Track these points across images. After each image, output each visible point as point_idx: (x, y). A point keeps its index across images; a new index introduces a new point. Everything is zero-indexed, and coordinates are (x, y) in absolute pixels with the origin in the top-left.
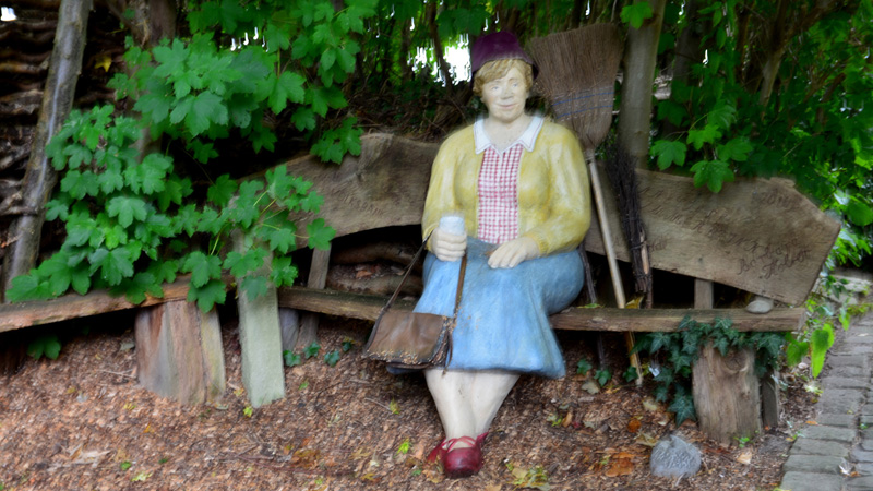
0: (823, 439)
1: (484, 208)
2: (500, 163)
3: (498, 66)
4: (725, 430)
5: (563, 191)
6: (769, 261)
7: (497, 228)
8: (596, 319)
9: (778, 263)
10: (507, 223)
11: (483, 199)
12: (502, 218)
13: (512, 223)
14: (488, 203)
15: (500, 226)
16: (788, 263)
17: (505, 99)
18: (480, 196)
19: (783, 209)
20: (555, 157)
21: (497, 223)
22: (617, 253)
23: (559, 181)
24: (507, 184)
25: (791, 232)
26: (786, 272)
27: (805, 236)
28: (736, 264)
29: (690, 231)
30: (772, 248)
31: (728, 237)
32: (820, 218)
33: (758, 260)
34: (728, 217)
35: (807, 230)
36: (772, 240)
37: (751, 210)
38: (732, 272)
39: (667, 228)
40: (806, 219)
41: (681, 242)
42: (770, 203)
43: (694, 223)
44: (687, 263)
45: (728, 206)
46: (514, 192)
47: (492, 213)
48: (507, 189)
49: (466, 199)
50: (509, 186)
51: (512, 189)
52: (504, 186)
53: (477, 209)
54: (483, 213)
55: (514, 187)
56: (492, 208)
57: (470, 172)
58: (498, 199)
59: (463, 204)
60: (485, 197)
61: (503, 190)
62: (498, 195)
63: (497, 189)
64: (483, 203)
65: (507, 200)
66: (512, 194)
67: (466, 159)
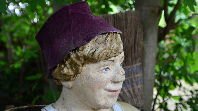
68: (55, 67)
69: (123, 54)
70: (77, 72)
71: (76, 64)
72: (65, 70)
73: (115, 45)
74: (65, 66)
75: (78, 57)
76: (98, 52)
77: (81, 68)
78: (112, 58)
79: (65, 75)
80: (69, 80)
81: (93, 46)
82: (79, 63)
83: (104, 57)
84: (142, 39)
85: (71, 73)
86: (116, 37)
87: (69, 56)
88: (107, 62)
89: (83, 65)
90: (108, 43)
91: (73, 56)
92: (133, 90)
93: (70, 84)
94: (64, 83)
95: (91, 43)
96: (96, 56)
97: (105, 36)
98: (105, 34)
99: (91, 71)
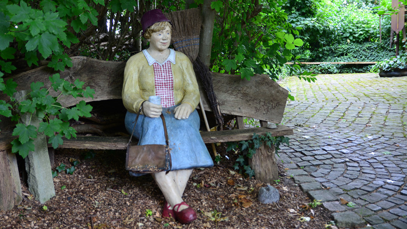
0: (299, 175)
1: (158, 91)
2: (162, 69)
3: (161, 25)
4: (268, 178)
5: (190, 82)
6: (266, 107)
7: (165, 100)
8: (212, 138)
9: (270, 108)
10: (169, 97)
11: (157, 86)
12: (167, 95)
13: (171, 97)
14: (160, 89)
15: (166, 99)
16: (273, 108)
17: (164, 40)
18: (156, 85)
19: (268, 86)
20: (184, 67)
21: (165, 98)
22: (204, 108)
23: (188, 78)
24: (168, 79)
25: (272, 96)
26: (273, 111)
27: (277, 96)
28: (254, 109)
29: (233, 96)
30: (266, 102)
31: (249, 98)
32: (281, 89)
33: (262, 107)
34: (248, 90)
35: (278, 94)
36: (266, 99)
37: (256, 87)
38: (253, 112)
39: (224, 96)
40: (277, 90)
41: (230, 101)
42: (262, 84)
43: (235, 93)
44: (234, 110)
45: (247, 85)
46: (172, 83)
47: (162, 93)
48: (168, 82)
49: (149, 87)
50: (169, 80)
51: (171, 81)
52: (167, 81)
53: (155, 91)
54: (158, 93)
55: (172, 80)
56: (162, 91)
57: (150, 74)
58: (164, 86)
59: (147, 89)
60: (158, 85)
61: (166, 82)
62: (164, 84)
63: (163, 82)
64: (157, 89)
65: (168, 86)
66: (171, 84)
67: (145, 68)
68: (144, 33)
69: (167, 29)
72: (147, 35)
74: (147, 33)
75: (150, 30)
76: (156, 28)
77: (151, 34)
80: (149, 38)
81: (154, 26)
82: (150, 32)
84: (200, 23)
86: (165, 23)
91: (148, 30)
96: (155, 30)
99: (154, 35)
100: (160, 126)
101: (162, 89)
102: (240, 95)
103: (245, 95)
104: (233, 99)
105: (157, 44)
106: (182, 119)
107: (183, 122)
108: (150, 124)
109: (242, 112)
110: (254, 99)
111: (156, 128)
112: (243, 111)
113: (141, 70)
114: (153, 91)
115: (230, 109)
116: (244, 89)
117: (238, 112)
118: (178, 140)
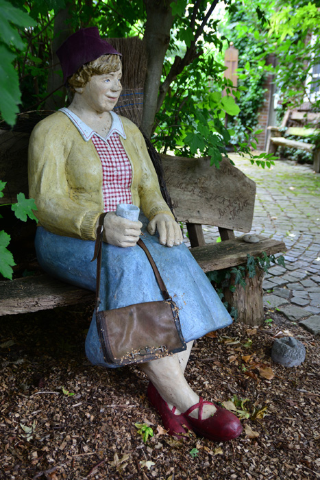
2: (109, 149)
6: (232, 209)
9: (236, 209)
11: (105, 182)
12: (121, 198)
14: (109, 186)
16: (241, 209)
18: (104, 180)
25: (238, 191)
26: (241, 214)
27: (244, 192)
28: (217, 212)
29: (189, 193)
30: (232, 200)
31: (209, 196)
32: (247, 181)
33: (227, 209)
34: (207, 182)
35: (244, 188)
36: (231, 195)
37: (216, 178)
38: (217, 217)
39: (176, 192)
40: (242, 181)
41: (185, 201)
42: (224, 172)
43: (190, 188)
44: (192, 214)
45: (204, 175)
46: (130, 175)
47: (114, 195)
48: (123, 172)
49: (91, 184)
50: (125, 170)
51: (128, 172)
52: (121, 171)
53: (102, 192)
54: (107, 195)
55: (130, 170)
56: (113, 190)
57: (92, 159)
58: (115, 182)
59: (87, 188)
60: (107, 180)
61: (120, 173)
62: (115, 178)
63: (115, 173)
64: (106, 186)
65: (123, 181)
66: (128, 177)
67: (77, 145)
68: (72, 76)
69: (120, 71)
70: (87, 81)
71: (86, 74)
72: (79, 78)
73: (115, 64)
74: (79, 75)
75: (88, 70)
76: (102, 66)
77: (90, 77)
78: (112, 73)
79: (79, 82)
80: (81, 87)
81: (99, 62)
82: (89, 74)
83: (106, 71)
84: (146, 65)
85: (83, 81)
86: (117, 58)
87: (82, 68)
88: (108, 75)
89: (92, 75)
90: (110, 61)
91: (85, 68)
92: (133, 111)
93: (81, 90)
94: (77, 89)
95: (98, 60)
96: (100, 69)
97: (108, 56)
98: (108, 54)
99: (97, 80)
100: (145, 264)
101: (113, 186)
102: (197, 191)
103: (204, 190)
104: (189, 197)
105: (100, 97)
106: (175, 245)
107: (177, 251)
108: (125, 261)
109: (202, 218)
110: (217, 197)
111: (140, 268)
112: (204, 215)
113: (69, 150)
114: (98, 191)
115: (186, 214)
116: (202, 181)
117: (197, 218)
118: (179, 287)
